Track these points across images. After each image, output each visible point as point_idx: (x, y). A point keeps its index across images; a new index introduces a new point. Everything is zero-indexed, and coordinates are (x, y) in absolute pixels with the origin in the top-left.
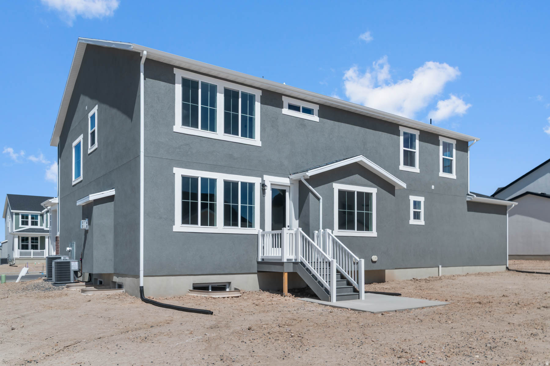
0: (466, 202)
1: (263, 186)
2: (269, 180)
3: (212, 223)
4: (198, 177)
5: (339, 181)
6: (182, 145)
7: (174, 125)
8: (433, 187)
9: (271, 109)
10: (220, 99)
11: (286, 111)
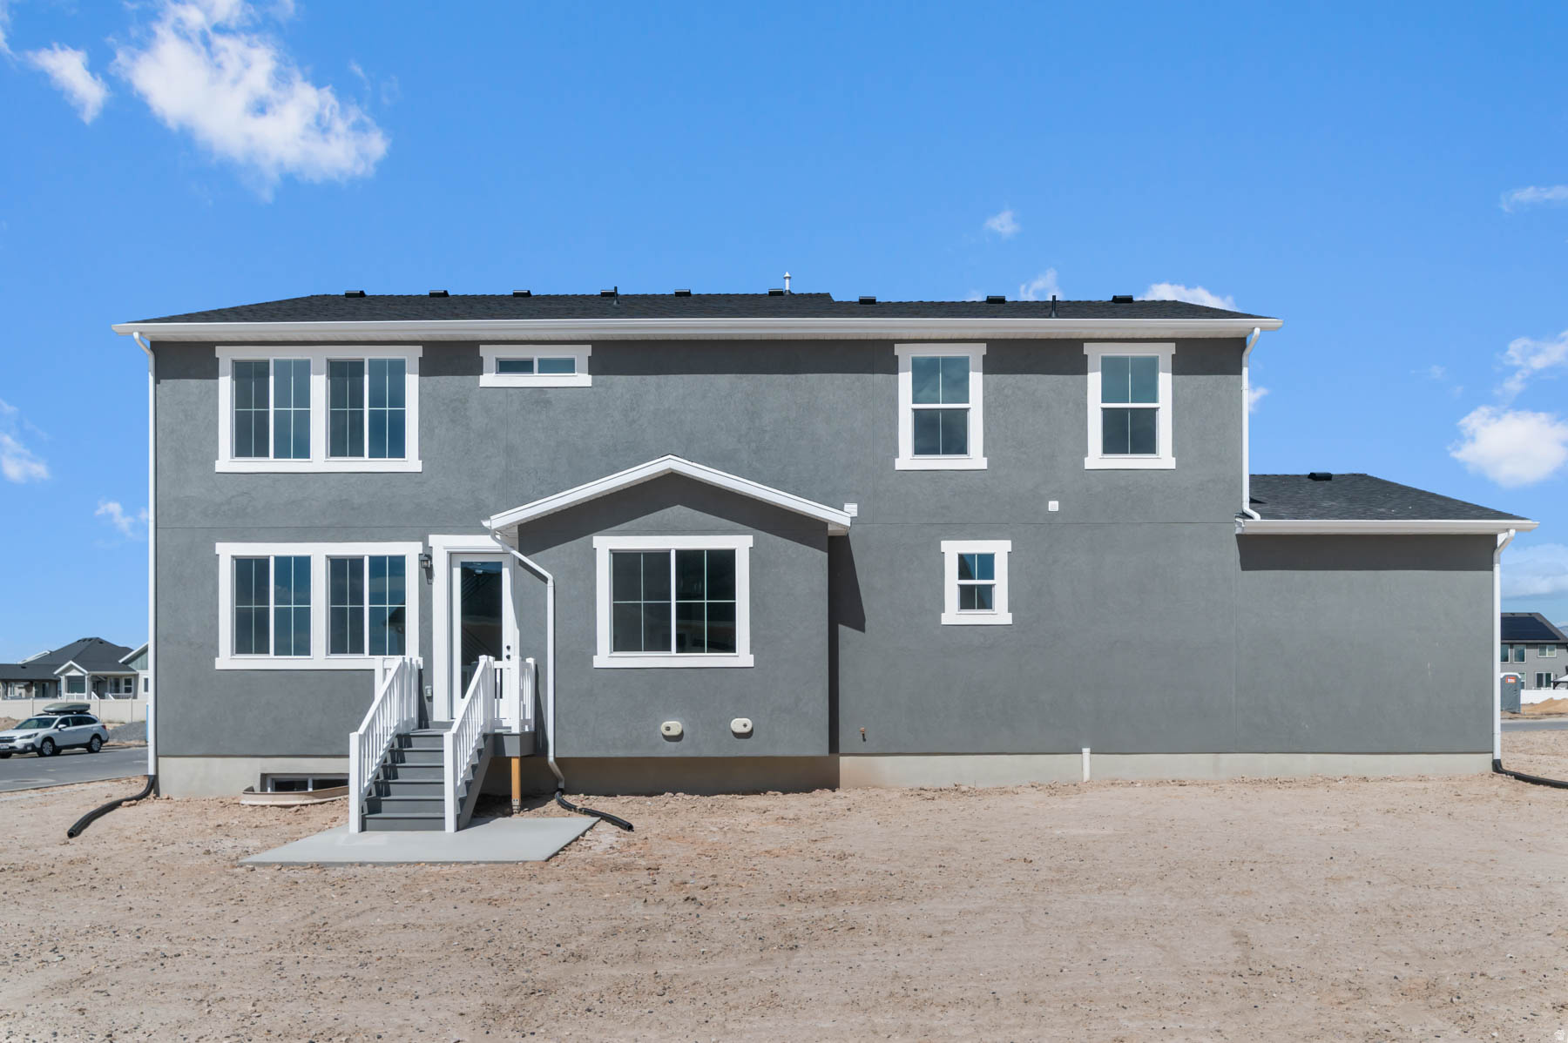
0: (1235, 539)
1: (426, 561)
2: (441, 544)
3: (303, 648)
4: (269, 557)
5: (617, 528)
6: (233, 497)
7: (217, 459)
8: (1053, 506)
9: (449, 384)
10: (319, 386)
11: (490, 379)
